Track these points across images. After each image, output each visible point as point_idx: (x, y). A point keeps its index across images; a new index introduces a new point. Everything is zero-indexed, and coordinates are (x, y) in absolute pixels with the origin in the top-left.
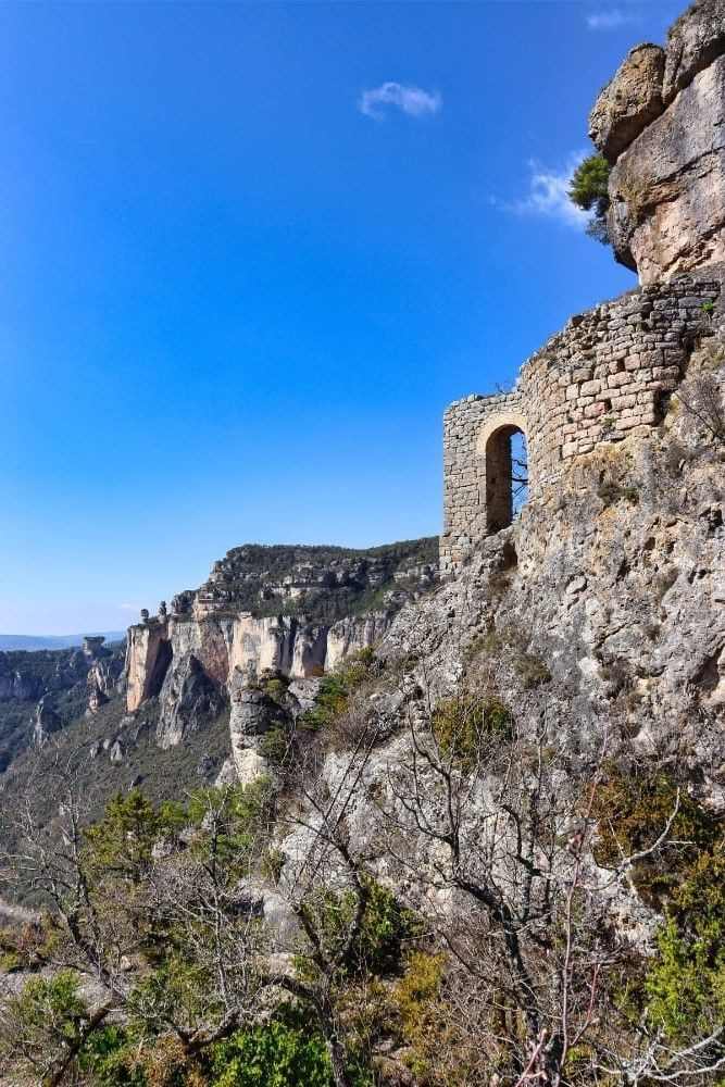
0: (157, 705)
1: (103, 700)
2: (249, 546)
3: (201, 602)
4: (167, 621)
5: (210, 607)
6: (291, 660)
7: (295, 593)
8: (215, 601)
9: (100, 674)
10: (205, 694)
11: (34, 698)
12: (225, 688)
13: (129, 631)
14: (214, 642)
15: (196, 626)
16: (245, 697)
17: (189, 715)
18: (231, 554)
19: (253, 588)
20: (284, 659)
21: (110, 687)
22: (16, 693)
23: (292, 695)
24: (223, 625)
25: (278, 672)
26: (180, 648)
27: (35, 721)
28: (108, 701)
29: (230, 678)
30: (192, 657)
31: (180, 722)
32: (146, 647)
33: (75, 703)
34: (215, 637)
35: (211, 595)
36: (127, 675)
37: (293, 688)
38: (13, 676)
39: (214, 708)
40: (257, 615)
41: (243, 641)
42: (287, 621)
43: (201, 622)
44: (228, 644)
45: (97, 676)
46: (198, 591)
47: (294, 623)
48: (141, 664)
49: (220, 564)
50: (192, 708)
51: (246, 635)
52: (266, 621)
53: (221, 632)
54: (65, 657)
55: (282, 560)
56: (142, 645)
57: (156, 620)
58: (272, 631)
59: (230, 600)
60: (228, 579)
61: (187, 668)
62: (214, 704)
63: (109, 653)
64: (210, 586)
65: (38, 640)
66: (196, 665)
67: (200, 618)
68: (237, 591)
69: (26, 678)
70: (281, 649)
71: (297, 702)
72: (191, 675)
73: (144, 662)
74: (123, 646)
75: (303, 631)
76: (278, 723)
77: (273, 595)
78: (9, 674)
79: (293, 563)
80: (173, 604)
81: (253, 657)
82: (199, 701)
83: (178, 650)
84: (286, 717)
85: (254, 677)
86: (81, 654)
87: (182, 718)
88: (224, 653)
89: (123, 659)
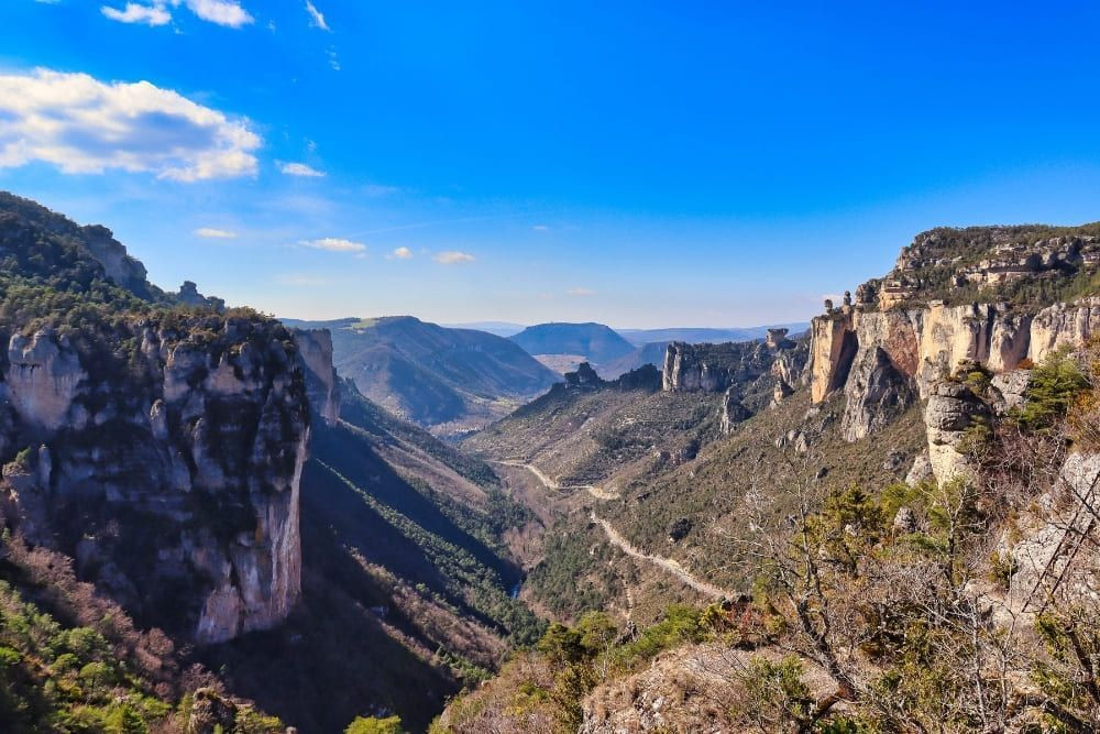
0: (842, 397)
1: (787, 391)
2: (940, 230)
3: (887, 291)
4: (851, 312)
5: (898, 296)
6: (988, 352)
7: (993, 278)
8: (903, 289)
9: (784, 365)
10: (893, 387)
11: (720, 389)
12: (914, 381)
13: (813, 322)
14: (903, 333)
15: (882, 316)
16: (943, 390)
17: (876, 409)
18: (919, 239)
19: (944, 275)
20: (981, 350)
21: (794, 379)
22: (703, 385)
23: (996, 389)
24: (912, 315)
25: (978, 364)
26: (866, 341)
27: (722, 411)
28: (792, 392)
29: (920, 371)
30: (879, 348)
31: (867, 416)
32: (830, 339)
33: (760, 395)
34: (903, 327)
35: (898, 283)
36: (812, 367)
37: (997, 382)
38: (700, 368)
39: (901, 401)
40: (948, 303)
41: (934, 332)
42: (983, 309)
43: (888, 312)
44: (917, 335)
45: (780, 367)
46: (885, 279)
47: (992, 311)
48: (826, 356)
49: (907, 250)
50: (879, 401)
51: (938, 325)
52: (959, 309)
53: (910, 322)
54: (749, 349)
55: (977, 243)
56: (826, 336)
57: (840, 311)
58: (967, 320)
59: (919, 288)
60: (917, 266)
61: (874, 360)
62: (902, 397)
63: (792, 345)
64: (897, 274)
65: (723, 333)
66: (883, 357)
67: (887, 308)
68: (926, 278)
69: (712, 371)
70: (977, 339)
71: (1001, 397)
72: (879, 366)
73: (829, 353)
74: (807, 338)
75: (1002, 320)
76: (980, 418)
77: (967, 282)
78: (696, 366)
79: (989, 246)
80: (858, 294)
81: (945, 349)
82: (886, 394)
83: (864, 341)
84: (988, 413)
85: (946, 370)
86: (765, 346)
87: (869, 411)
88: (914, 345)
89: (808, 350)
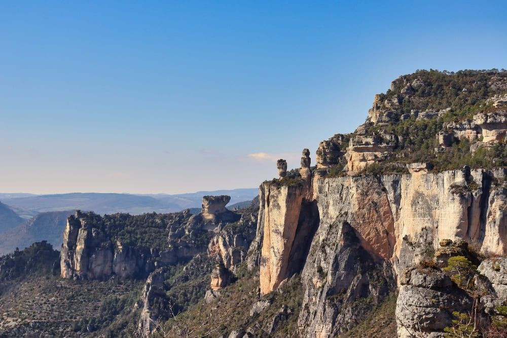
0: (298, 286)
1: (228, 279)
2: (423, 73)
3: (356, 150)
4: (311, 176)
5: (369, 156)
6: (483, 230)
7: (489, 136)
8: (375, 148)
9: (225, 245)
10: (363, 273)
11: (139, 275)
12: (390, 266)
13: (262, 188)
14: (375, 204)
15: (349, 182)
16: (416, 279)
17: (341, 301)
18: (398, 84)
19: (428, 131)
20: (474, 229)
21: (237, 262)
22: (116, 269)
23: (483, 278)
24: (387, 180)
25: (464, 246)
26: (329, 212)
27: (141, 305)
28: (234, 280)
29: (397, 253)
30: (345, 224)
31: (330, 311)
32: (284, 210)
33: (192, 283)
34: (375, 196)
35: (370, 140)
36: (260, 247)
37: (485, 269)
38: (113, 247)
39: (374, 293)
40: (433, 168)
41: (414, 203)
42: (477, 176)
43: (357, 177)
44: (394, 207)
45: (220, 247)
46: (353, 135)
47: (488, 178)
48: (277, 232)
49: (382, 98)
50: (345, 292)
51: (419, 195)
52: (446, 175)
53: (384, 190)
54: (179, 222)
55: (470, 91)
56: (278, 207)
57: (296, 174)
58: (455, 188)
59: (397, 147)
60: (394, 118)
61: (338, 237)
62: (374, 287)
63: (234, 217)
64: (369, 128)
66: (351, 234)
67: (356, 171)
68: (406, 134)
69: (130, 251)
70: (467, 215)
71: (490, 289)
72: (345, 247)
73: (281, 229)
74: (254, 209)
75: (500, 190)
76: (463, 316)
77: (457, 141)
78: (107, 244)
79: (486, 95)
80: (319, 153)
81: (429, 225)
82: (355, 282)
83: (326, 214)
84: (474, 309)
85: (429, 252)
86: (199, 219)
87: (334, 306)
88: (389, 218)
89: (255, 225)
